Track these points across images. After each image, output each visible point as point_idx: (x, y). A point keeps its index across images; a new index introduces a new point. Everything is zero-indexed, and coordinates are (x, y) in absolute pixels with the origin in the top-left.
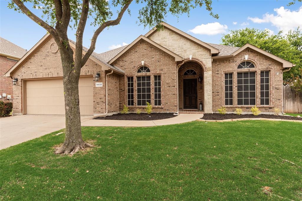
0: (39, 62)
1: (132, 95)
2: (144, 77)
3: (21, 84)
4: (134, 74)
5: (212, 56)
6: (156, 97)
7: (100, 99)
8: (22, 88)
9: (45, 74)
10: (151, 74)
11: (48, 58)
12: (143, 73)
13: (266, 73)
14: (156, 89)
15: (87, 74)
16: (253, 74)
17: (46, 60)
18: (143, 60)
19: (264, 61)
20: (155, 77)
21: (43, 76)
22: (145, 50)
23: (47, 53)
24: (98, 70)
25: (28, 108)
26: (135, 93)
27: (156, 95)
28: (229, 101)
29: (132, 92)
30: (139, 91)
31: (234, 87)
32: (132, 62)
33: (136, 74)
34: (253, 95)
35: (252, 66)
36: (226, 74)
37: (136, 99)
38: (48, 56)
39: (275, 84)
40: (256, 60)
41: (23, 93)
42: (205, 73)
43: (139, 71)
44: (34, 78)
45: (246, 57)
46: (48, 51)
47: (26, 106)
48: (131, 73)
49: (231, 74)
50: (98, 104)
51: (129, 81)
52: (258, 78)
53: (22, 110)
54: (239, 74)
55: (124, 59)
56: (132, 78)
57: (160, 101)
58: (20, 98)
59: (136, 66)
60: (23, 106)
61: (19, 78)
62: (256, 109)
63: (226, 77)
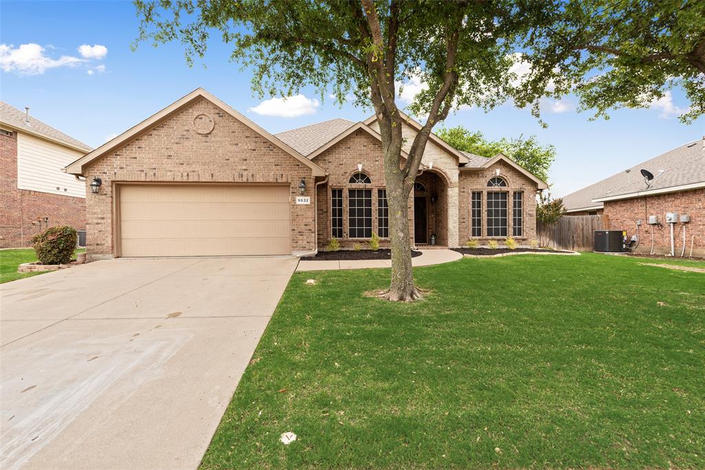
0: (162, 148)
1: (341, 221)
2: (360, 192)
3: (112, 192)
4: (344, 185)
5: (459, 166)
6: (380, 224)
7: (306, 225)
8: (112, 200)
9: (180, 174)
10: (373, 185)
11: (187, 144)
12: (360, 185)
13: (519, 194)
14: (380, 211)
15: (279, 181)
16: (505, 194)
17: (183, 146)
18: (360, 163)
19: (518, 178)
20: (380, 191)
21: (174, 178)
22: (364, 146)
23: (185, 133)
24: (303, 175)
25: (124, 242)
26: (346, 217)
27: (380, 221)
28: (477, 232)
29: (340, 215)
30: (352, 213)
31: (484, 211)
32: (342, 165)
33: (347, 186)
34: (504, 222)
35: (504, 184)
36: (474, 193)
37: (346, 227)
38: (188, 138)
39: (529, 209)
40: (509, 176)
41: (114, 211)
42: (449, 189)
43: (352, 181)
44: (148, 180)
45: (498, 172)
46: (186, 128)
47: (121, 239)
48: (339, 183)
49: (479, 194)
50: (301, 235)
51: (334, 196)
52: (511, 200)
53: (113, 247)
54: (489, 194)
55: (327, 158)
56: (340, 191)
57: (386, 230)
58: (110, 221)
59: (349, 171)
60: (115, 240)
61: (106, 179)
62: (512, 241)
63: (473, 198)
